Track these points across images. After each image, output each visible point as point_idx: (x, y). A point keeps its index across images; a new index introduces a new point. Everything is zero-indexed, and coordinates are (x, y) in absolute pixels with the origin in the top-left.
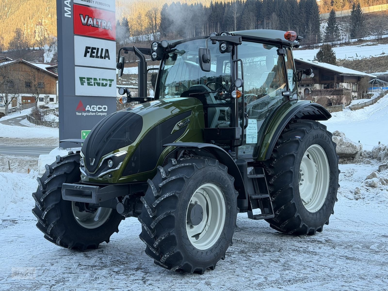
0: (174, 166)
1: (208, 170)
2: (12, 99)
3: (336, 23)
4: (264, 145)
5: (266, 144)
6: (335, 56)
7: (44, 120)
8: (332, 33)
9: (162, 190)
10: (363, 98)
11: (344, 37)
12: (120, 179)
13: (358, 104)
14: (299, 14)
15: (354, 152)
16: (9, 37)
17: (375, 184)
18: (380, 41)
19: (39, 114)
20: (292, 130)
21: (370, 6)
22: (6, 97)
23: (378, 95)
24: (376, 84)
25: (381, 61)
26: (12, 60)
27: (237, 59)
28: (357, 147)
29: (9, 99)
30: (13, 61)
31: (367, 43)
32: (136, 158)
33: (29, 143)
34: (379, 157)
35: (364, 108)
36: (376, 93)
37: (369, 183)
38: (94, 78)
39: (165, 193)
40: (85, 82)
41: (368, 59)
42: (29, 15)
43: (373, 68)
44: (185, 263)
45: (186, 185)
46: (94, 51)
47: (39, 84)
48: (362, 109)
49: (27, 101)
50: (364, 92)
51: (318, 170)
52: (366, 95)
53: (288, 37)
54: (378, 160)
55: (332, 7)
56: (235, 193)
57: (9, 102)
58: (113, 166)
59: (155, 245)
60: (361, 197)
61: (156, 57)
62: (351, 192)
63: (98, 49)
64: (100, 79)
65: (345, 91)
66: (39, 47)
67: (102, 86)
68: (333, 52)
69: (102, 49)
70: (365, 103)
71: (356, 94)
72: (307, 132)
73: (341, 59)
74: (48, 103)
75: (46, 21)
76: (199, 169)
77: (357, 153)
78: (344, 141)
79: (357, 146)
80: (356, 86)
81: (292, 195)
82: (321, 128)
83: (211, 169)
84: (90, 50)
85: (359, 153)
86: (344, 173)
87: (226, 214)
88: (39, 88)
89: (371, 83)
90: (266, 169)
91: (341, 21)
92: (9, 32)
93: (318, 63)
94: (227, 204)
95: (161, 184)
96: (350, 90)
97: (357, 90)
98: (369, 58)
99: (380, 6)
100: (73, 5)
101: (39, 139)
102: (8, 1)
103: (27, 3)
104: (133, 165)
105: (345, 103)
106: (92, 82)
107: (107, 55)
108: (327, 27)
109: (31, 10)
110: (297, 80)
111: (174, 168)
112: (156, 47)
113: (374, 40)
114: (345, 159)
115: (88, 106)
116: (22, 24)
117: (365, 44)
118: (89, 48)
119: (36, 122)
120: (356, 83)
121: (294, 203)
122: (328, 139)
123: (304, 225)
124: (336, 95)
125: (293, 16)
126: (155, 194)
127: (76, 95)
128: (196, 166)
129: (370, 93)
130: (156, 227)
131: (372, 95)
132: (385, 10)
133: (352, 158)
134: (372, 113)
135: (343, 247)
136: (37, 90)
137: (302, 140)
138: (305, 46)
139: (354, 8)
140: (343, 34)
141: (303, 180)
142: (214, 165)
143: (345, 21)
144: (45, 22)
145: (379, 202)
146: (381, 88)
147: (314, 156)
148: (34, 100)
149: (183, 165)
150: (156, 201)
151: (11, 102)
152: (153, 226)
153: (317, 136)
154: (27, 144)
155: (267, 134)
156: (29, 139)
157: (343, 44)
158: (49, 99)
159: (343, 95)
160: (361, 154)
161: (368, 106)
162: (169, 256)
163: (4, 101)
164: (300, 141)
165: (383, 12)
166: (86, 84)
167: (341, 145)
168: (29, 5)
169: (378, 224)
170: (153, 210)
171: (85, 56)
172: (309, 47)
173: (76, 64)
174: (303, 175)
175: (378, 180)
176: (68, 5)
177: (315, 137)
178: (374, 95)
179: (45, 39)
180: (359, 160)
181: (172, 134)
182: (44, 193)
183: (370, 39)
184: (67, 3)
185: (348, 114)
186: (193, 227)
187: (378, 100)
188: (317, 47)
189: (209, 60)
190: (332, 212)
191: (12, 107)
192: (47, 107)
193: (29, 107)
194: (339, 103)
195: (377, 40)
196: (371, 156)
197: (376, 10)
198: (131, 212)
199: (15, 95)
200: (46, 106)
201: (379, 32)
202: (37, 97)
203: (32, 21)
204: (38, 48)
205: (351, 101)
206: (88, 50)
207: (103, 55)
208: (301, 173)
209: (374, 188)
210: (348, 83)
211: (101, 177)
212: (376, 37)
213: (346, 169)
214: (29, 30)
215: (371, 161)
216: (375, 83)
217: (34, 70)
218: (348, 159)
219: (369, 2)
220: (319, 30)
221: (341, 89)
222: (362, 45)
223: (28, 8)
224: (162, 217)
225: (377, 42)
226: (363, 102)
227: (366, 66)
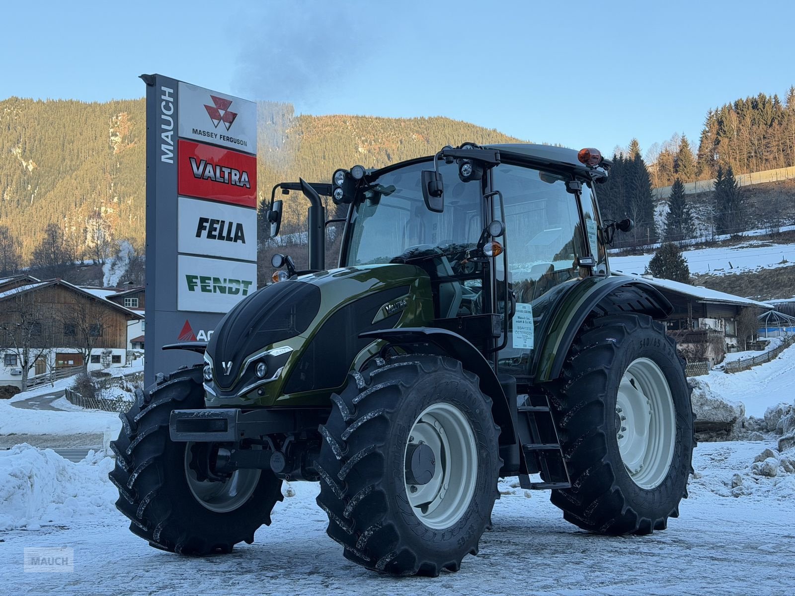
0: (380, 367)
1: (444, 376)
2: (36, 360)
3: (686, 205)
4: (546, 356)
5: (550, 354)
6: (687, 265)
7: (100, 398)
8: (678, 223)
9: (358, 409)
10: (748, 349)
11: (704, 232)
12: (281, 398)
13: (739, 360)
14: (612, 189)
15: (729, 418)
16: (33, 241)
17: (770, 469)
18: (776, 238)
19: (91, 385)
20: (599, 327)
21: (753, 172)
22: (26, 354)
23: (779, 343)
24: (774, 323)
25: (781, 277)
26: (39, 281)
27: (491, 192)
28: (735, 409)
29: (32, 359)
30: (41, 284)
31: (750, 243)
32: (307, 364)
33: (68, 444)
34: (779, 428)
35: (752, 368)
36: (774, 339)
37: (760, 468)
38: (214, 278)
39: (366, 414)
40: (197, 285)
41: (754, 272)
42: (74, 198)
43: (765, 291)
44: (403, 548)
45: (402, 399)
46: (215, 226)
47: (93, 328)
48: (748, 371)
49: (66, 362)
50: (749, 337)
51: (652, 411)
52: (753, 343)
53: (584, 158)
54: (777, 434)
55: (676, 176)
56: (495, 428)
57: (30, 364)
58: (265, 375)
59: (347, 514)
60: (745, 491)
61: (341, 197)
62: (725, 484)
63: (223, 222)
64: (225, 280)
65: (710, 335)
66: (94, 260)
67: (229, 293)
68: (683, 258)
69: (231, 224)
70: (754, 358)
71: (734, 342)
72: (628, 331)
73: (700, 274)
74: (108, 365)
75: (108, 209)
76: (426, 373)
77: (735, 420)
78: (709, 397)
79: (734, 406)
80: (732, 326)
81: (605, 449)
82: (654, 327)
83: (448, 375)
84: (207, 225)
85: (739, 420)
86: (711, 455)
87: (479, 466)
88: (93, 335)
89: (764, 319)
90: (553, 399)
91: (695, 203)
92: (33, 233)
93: (652, 280)
94: (480, 447)
95: (356, 399)
96: (722, 332)
97: (735, 333)
98: (756, 271)
99: (773, 171)
100: (178, 141)
101: (90, 435)
102: (33, 173)
103: (71, 177)
104: (303, 377)
105: (713, 359)
106: (209, 286)
107: (240, 234)
108: (668, 214)
109: (79, 188)
110: (606, 241)
111: (380, 370)
112: (341, 179)
113: (764, 236)
114: (712, 434)
115: (202, 332)
116: (61, 217)
117: (745, 244)
118: (206, 220)
119: (84, 401)
120: (732, 319)
121: (608, 465)
122: (669, 349)
123: (629, 511)
124: (694, 342)
125: (599, 192)
126: (347, 417)
127: (179, 309)
128: (420, 366)
129: (762, 339)
130: (349, 476)
131: (766, 343)
132: (783, 179)
133: (726, 431)
134: (770, 378)
135: (706, 548)
136: (88, 338)
137: (618, 346)
138: (625, 249)
139: (720, 176)
140: (702, 227)
141: (624, 429)
142: (454, 370)
143: (704, 202)
144: (106, 211)
145: (780, 498)
146: (784, 329)
147: (644, 383)
148: (80, 359)
149: (396, 365)
150: (348, 429)
151: (34, 365)
152: (342, 475)
153: (647, 342)
154: (66, 446)
155: (551, 332)
156: (70, 436)
157: (702, 244)
158: (110, 358)
159: (706, 342)
160: (743, 425)
161: (759, 364)
162: (372, 532)
163: (21, 362)
164: (616, 346)
165: (779, 183)
166: (198, 288)
167: (702, 405)
168: (76, 180)
169: (775, 524)
170: (343, 445)
171: (198, 235)
172: (634, 251)
173: (180, 250)
174: (624, 419)
175: (779, 463)
176: (169, 140)
177: (644, 342)
178: (770, 342)
179: (106, 243)
180: (740, 435)
181: (374, 324)
182: (133, 438)
183: (755, 235)
184: (167, 137)
185: (721, 381)
186: (417, 489)
187: (780, 354)
188: (649, 251)
189: (441, 192)
190: (684, 493)
191: (36, 374)
192: (107, 374)
193: (70, 374)
194: (701, 357)
195: (770, 235)
196: (764, 428)
197: (765, 180)
198: (299, 471)
199: (42, 351)
200: (106, 372)
201: (773, 222)
202: (87, 353)
203: (80, 210)
204: (91, 262)
205: (725, 355)
206: (205, 224)
207: (233, 235)
208: (621, 414)
209: (769, 477)
210: (715, 318)
211: (244, 395)
212: (768, 231)
213: (714, 449)
214: (74, 228)
215: (763, 436)
216: (771, 320)
217: (83, 301)
218: (718, 434)
219: (751, 164)
220: (653, 218)
221: (702, 329)
222: (740, 245)
223: (74, 185)
224: (359, 457)
225: (771, 241)
226: (749, 358)
227: (750, 287)
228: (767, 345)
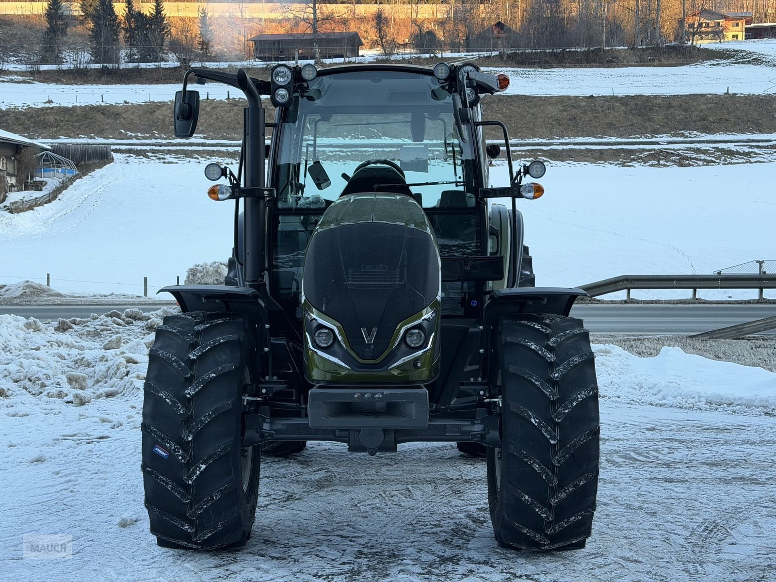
10: (26, 189)
13: (22, 200)
18: (36, 76)
23: (57, 184)
25: (47, 117)
31: (10, 78)
35: (36, 208)
36: (52, 180)
39: (579, 391)
41: (20, 109)
43: (32, 129)
48: (31, 211)
50: (27, 177)
52: (31, 183)
70: (35, 199)
71: (14, 181)
80: (12, 165)
89: (40, 159)
95: (556, 375)
96: (3, 171)
97: (14, 172)
98: (22, 108)
112: (283, 77)
113: (25, 72)
117: (6, 78)
120: (13, 158)
129: (37, 179)
130: (568, 462)
131: (44, 183)
132: (28, 13)
134: (53, 219)
146: (60, 171)
152: (558, 460)
161: (41, 205)
178: (46, 183)
183: (15, 69)
185: (7, 221)
187: (60, 195)
195: (30, 72)
201: (19, 56)
205: (7, 194)
212: (28, 67)
216: (46, 160)
225: (32, 78)
226: (31, 198)
227: (17, 124)
228: (44, 186)
